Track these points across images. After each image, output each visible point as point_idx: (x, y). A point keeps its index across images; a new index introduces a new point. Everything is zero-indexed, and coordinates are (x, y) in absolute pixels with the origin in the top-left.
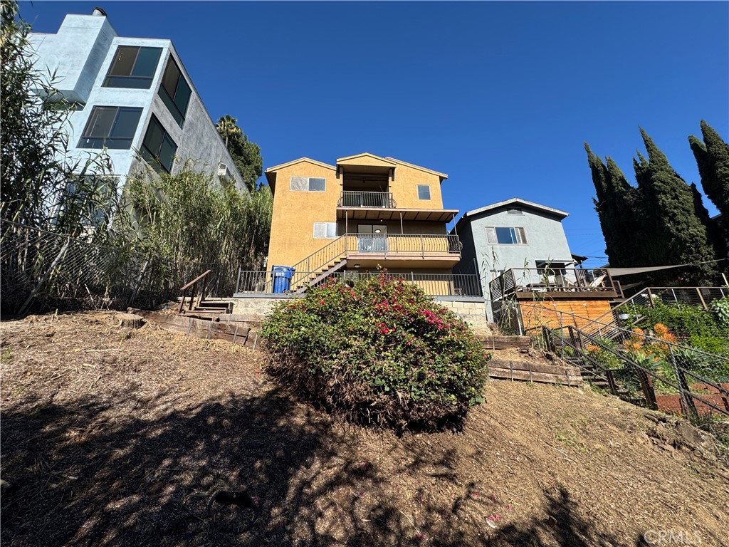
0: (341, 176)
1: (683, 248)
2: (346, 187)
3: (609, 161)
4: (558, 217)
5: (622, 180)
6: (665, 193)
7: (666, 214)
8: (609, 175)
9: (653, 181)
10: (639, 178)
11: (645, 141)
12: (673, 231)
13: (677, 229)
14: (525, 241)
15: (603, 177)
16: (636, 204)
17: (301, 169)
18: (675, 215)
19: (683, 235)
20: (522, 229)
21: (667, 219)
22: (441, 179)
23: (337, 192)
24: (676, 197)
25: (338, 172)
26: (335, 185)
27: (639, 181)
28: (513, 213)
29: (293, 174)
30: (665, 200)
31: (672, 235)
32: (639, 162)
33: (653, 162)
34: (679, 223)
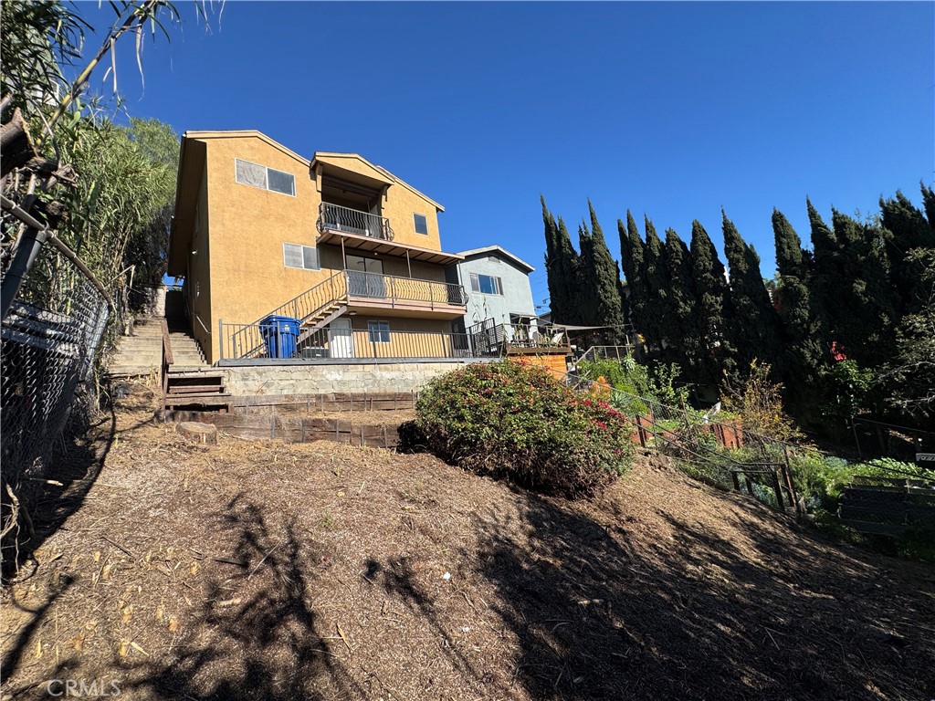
0: (319, 178)
1: (607, 312)
2: (326, 196)
3: (561, 221)
4: (526, 270)
5: (569, 242)
6: (600, 265)
7: (599, 282)
8: (560, 235)
9: (593, 251)
10: (582, 245)
11: (591, 214)
12: (603, 298)
13: (605, 297)
14: (502, 293)
15: (554, 235)
16: (579, 269)
17: (252, 148)
18: (605, 284)
19: (608, 302)
20: (499, 279)
21: (599, 287)
22: (438, 209)
23: (314, 202)
24: (606, 270)
25: (313, 170)
26: (309, 191)
27: (582, 249)
28: (493, 261)
29: (239, 155)
30: (600, 270)
31: (602, 301)
32: (583, 229)
33: (595, 234)
34: (606, 291)
